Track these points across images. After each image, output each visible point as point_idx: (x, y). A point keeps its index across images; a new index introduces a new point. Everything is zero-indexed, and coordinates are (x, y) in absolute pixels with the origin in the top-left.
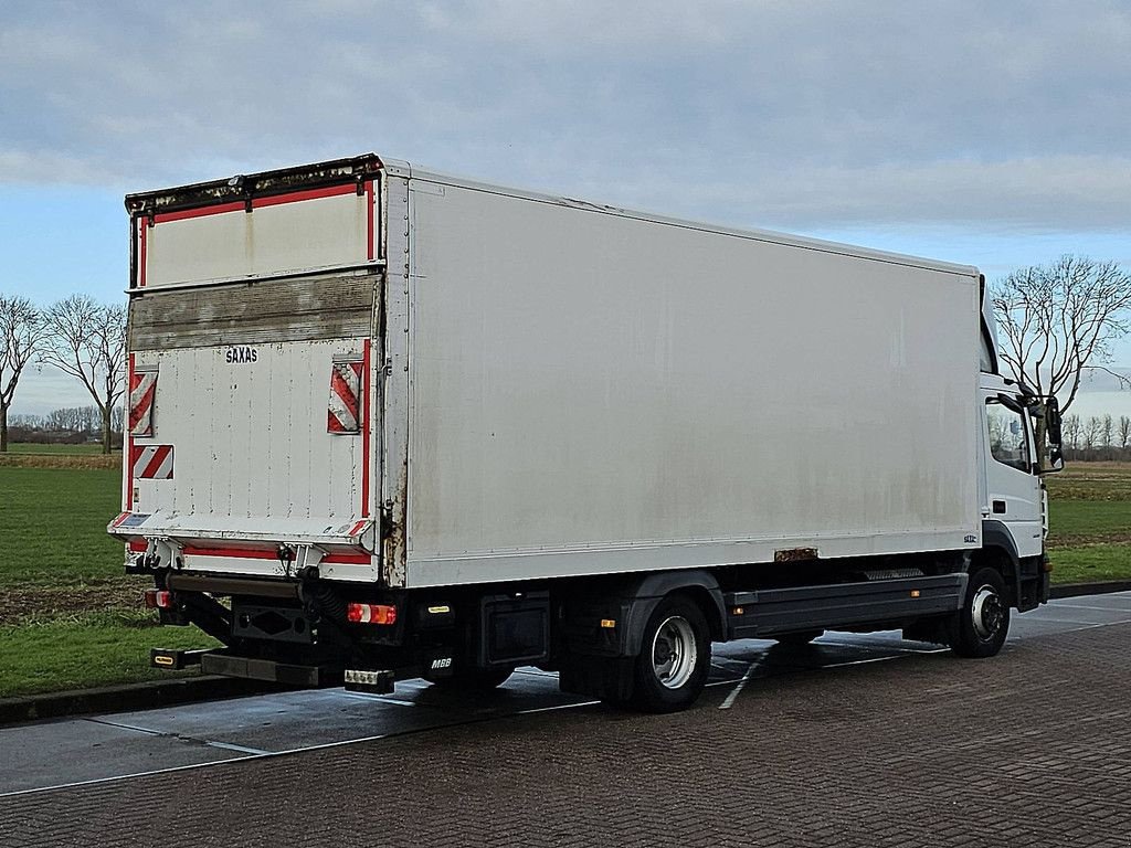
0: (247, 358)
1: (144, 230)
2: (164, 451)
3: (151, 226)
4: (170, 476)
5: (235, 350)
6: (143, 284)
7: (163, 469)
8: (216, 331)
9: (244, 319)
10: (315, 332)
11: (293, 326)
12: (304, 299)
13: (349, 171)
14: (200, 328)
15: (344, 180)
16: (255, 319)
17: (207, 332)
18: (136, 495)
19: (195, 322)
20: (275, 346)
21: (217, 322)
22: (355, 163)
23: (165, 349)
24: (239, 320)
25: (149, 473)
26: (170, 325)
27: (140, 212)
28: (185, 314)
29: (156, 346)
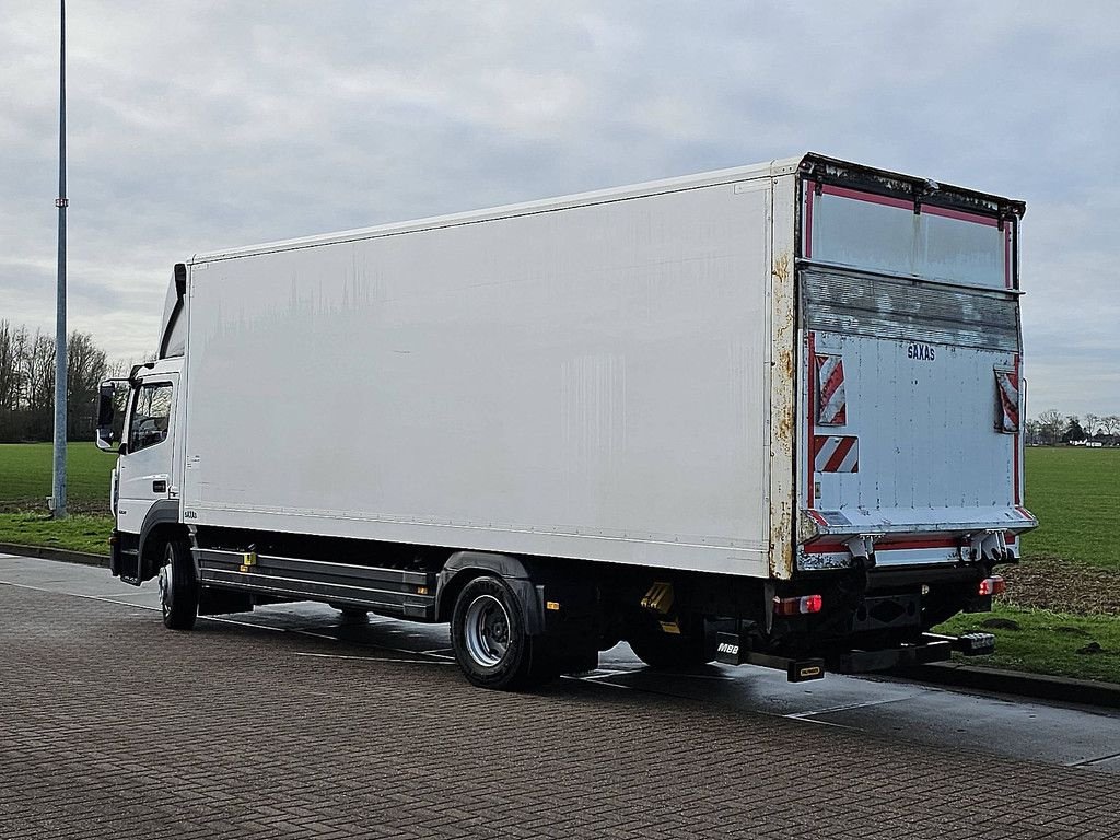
0: (927, 356)
1: (809, 195)
2: (848, 442)
3: (818, 194)
4: (855, 469)
5: (915, 346)
6: (808, 255)
7: (847, 462)
8: (895, 324)
9: (921, 317)
10: (980, 341)
11: (961, 332)
12: (967, 309)
13: (995, 208)
14: (880, 318)
15: (990, 213)
16: (928, 319)
17: (887, 323)
18: (818, 490)
19: (875, 311)
20: (949, 348)
21: (896, 315)
22: (1001, 202)
23: (848, 334)
24: (915, 316)
25: (832, 466)
26: (849, 308)
27: (807, 174)
28: (863, 300)
29: (837, 328)
